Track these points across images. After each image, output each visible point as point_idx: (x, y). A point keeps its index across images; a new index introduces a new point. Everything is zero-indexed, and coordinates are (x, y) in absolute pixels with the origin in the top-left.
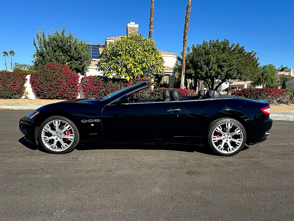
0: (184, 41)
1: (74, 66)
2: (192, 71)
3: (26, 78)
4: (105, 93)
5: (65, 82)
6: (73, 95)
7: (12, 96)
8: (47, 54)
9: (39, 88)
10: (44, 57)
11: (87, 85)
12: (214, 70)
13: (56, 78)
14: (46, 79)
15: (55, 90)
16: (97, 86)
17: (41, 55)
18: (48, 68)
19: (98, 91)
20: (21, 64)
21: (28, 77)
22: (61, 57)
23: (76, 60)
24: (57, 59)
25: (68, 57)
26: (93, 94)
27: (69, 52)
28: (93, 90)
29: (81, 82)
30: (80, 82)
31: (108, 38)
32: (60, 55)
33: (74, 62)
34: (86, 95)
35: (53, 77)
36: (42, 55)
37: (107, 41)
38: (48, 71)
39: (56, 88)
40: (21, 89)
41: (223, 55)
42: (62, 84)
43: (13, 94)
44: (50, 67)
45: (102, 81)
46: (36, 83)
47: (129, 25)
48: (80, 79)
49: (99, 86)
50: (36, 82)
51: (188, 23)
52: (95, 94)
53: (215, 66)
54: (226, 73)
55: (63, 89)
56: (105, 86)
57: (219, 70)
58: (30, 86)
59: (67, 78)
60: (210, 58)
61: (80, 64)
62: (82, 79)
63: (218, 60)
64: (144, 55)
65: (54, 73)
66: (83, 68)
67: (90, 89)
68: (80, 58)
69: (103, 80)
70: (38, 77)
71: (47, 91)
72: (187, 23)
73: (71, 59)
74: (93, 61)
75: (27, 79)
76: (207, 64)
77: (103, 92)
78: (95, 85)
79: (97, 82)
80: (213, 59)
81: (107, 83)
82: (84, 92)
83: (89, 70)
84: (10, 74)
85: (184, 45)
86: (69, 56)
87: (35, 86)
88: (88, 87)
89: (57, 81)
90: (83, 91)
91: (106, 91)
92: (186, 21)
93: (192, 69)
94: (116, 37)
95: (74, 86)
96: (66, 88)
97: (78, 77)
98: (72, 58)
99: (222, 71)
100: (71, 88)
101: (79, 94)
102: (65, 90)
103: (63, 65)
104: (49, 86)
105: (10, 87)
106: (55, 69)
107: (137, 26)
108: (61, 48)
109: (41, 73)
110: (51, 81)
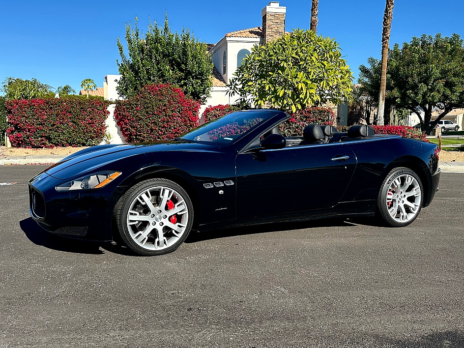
0: (383, 40)
1: (190, 88)
2: (396, 93)
3: (107, 110)
5: (179, 116)
7: (87, 141)
9: (134, 127)
12: (439, 92)
13: (164, 110)
14: (147, 113)
15: (162, 131)
18: (150, 93)
21: (111, 109)
27: (183, 63)
29: (206, 116)
31: (229, 34)
33: (190, 81)
35: (158, 108)
37: (228, 39)
38: (150, 98)
39: (164, 127)
40: (101, 130)
41: (453, 64)
42: (174, 120)
43: (89, 138)
44: (153, 90)
46: (128, 120)
47: (269, 9)
50: (128, 117)
51: (392, 7)
53: (441, 84)
54: (459, 96)
55: (175, 128)
57: (448, 92)
58: (114, 123)
59: (182, 110)
60: (432, 70)
62: (207, 111)
63: (444, 73)
64: (323, 66)
65: (160, 100)
68: (201, 74)
70: (133, 108)
71: (147, 133)
72: (389, 7)
75: (109, 113)
76: (426, 81)
80: (437, 73)
84: (85, 104)
85: (384, 47)
86: (181, 70)
87: (126, 124)
89: (165, 115)
92: (388, 3)
93: (396, 89)
94: (242, 31)
95: (193, 124)
96: (180, 126)
97: (198, 108)
98: (188, 73)
99: (453, 92)
100: (187, 127)
102: (179, 130)
104: (152, 123)
105: (86, 126)
106: (162, 95)
107: (283, 10)
108: (168, 56)
109: (138, 100)
110: (155, 114)
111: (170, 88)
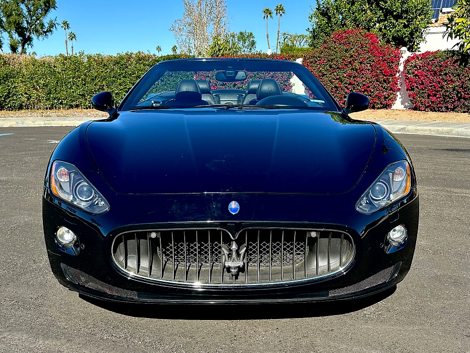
1: (390, 31)
4: (458, 92)
5: (369, 70)
6: (385, 98)
8: (337, 9)
10: (329, 18)
11: (416, 75)
13: (350, 62)
14: (331, 66)
15: (348, 89)
16: (440, 75)
17: (324, 13)
18: (335, 42)
19: (442, 87)
20: (293, 33)
22: (364, 14)
23: (398, 17)
24: (355, 20)
25: (380, 13)
26: (429, 95)
28: (431, 86)
29: (405, 67)
30: (401, 68)
32: (363, 11)
33: (391, 23)
34: (414, 98)
35: (344, 60)
36: (327, 14)
38: (335, 48)
39: (350, 84)
42: (363, 74)
44: (340, 37)
45: (454, 63)
48: (402, 60)
49: (446, 74)
52: (435, 95)
55: (364, 85)
56: (458, 75)
59: (373, 61)
61: (405, 26)
62: (407, 61)
65: (346, 50)
66: (412, 34)
67: (422, 84)
68: (407, 12)
69: (456, 61)
70: (316, 62)
73: (385, 16)
74: (444, 13)
77: (454, 90)
78: (435, 73)
79: (440, 66)
81: (465, 66)
82: (410, 90)
83: (428, 37)
86: (381, 9)
88: (419, 78)
89: (352, 69)
90: (407, 90)
91: (462, 87)
95: (387, 79)
96: (370, 82)
97: (398, 57)
98: (388, 13)
100: (380, 83)
101: (399, 96)
102: (369, 87)
103: (369, 31)
104: (336, 79)
106: (349, 43)
109: (322, 52)
110: (340, 69)
111: (360, 33)
